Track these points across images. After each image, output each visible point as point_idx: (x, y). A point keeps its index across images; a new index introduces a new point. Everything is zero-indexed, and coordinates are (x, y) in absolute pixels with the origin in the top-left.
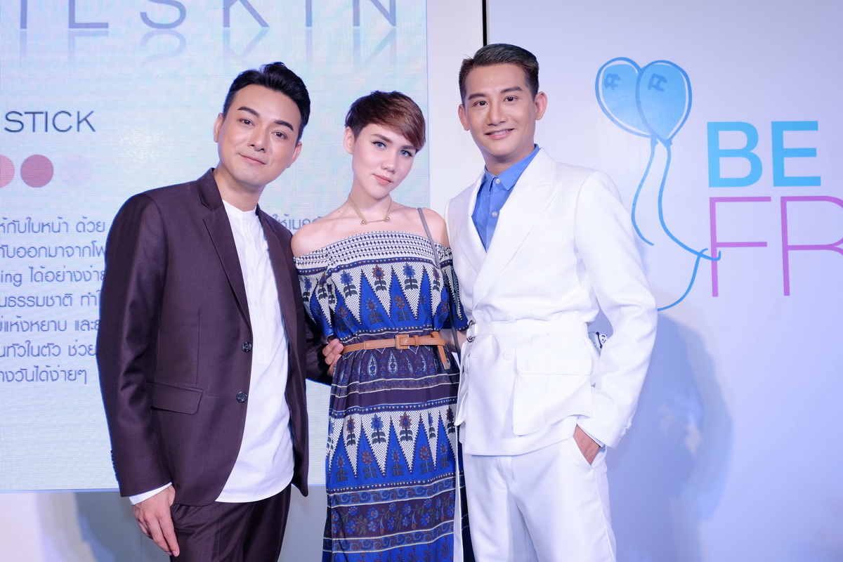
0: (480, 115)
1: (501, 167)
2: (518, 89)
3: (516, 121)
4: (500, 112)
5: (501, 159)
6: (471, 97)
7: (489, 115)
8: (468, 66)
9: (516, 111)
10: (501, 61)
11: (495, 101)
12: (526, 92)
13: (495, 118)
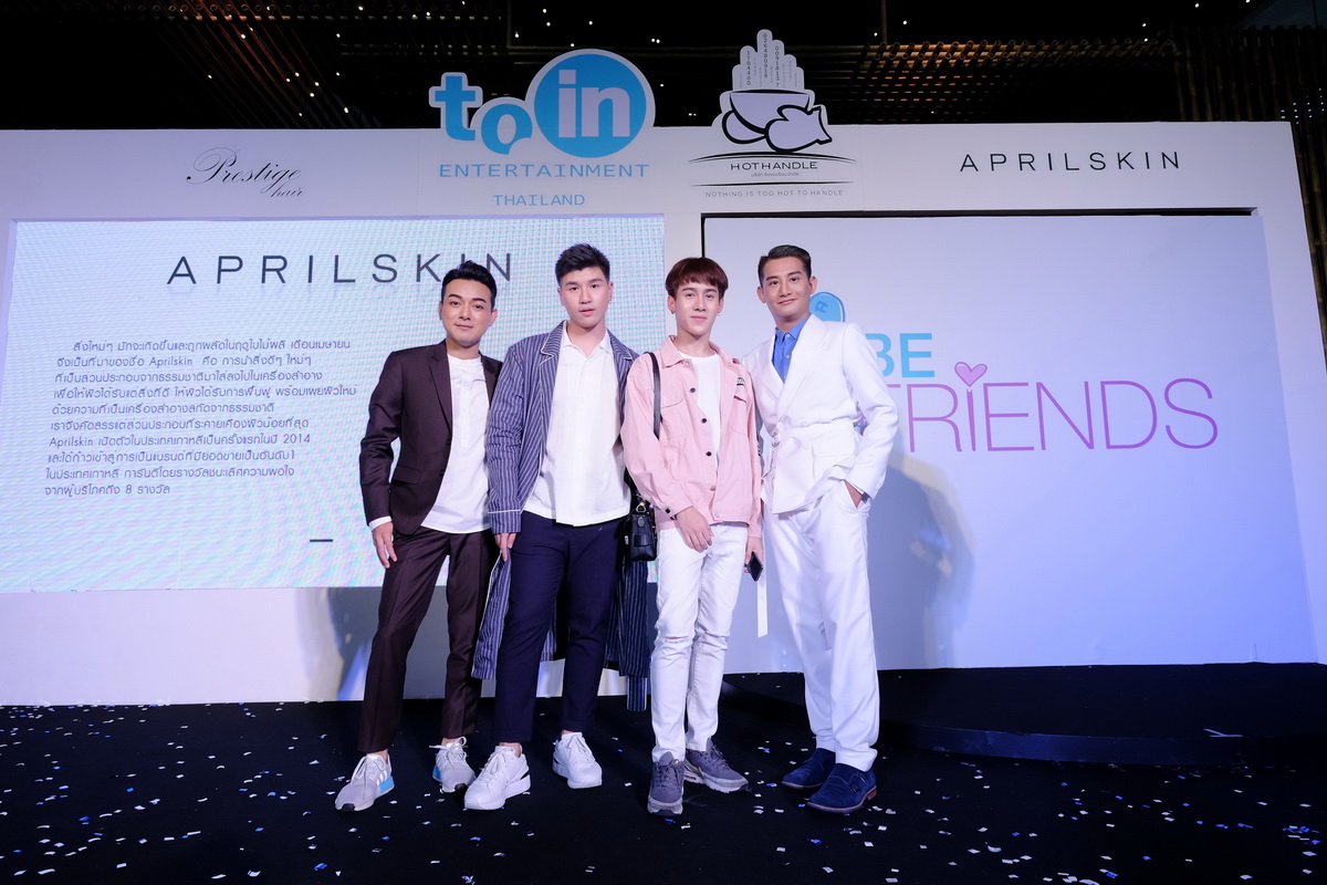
0: (774, 292)
1: (789, 325)
2: (799, 272)
3: (798, 294)
4: (788, 288)
5: (788, 319)
6: (768, 279)
7: (780, 290)
8: (764, 261)
9: (798, 287)
10: (787, 255)
11: (784, 281)
12: (804, 274)
13: (785, 292)
